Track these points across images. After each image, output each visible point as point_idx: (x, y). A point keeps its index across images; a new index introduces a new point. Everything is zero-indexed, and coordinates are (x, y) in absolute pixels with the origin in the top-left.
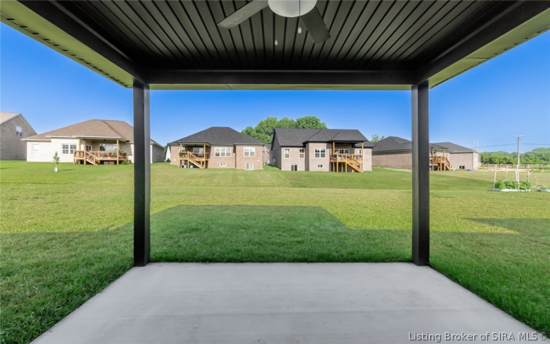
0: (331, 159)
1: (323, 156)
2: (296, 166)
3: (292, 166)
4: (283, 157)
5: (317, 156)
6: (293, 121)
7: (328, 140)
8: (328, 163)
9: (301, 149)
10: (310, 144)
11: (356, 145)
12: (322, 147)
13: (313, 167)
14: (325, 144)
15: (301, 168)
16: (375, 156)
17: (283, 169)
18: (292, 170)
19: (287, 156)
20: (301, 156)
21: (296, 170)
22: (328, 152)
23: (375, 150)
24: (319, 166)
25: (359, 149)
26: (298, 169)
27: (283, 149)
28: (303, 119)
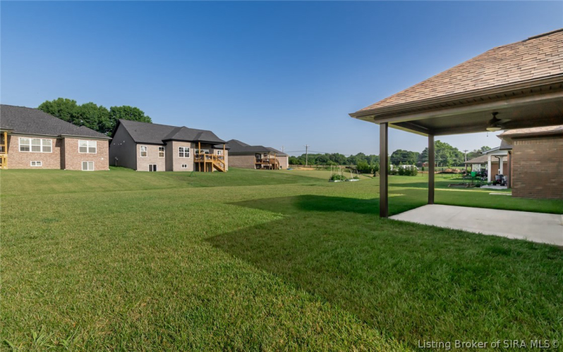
0: (194, 159)
1: (187, 155)
2: (155, 166)
3: (150, 166)
4: (139, 156)
5: (181, 155)
6: (105, 109)
7: (192, 140)
8: (193, 163)
9: (161, 147)
10: (174, 143)
11: (216, 146)
12: (186, 146)
13: (177, 167)
14: (189, 144)
15: (161, 167)
16: (231, 157)
17: (139, 169)
18: (151, 170)
19: (144, 154)
20: (161, 155)
21: (155, 170)
22: (192, 152)
23: (231, 151)
24: (183, 166)
25: (217, 150)
26: (157, 170)
27: (139, 146)
28: (120, 108)
